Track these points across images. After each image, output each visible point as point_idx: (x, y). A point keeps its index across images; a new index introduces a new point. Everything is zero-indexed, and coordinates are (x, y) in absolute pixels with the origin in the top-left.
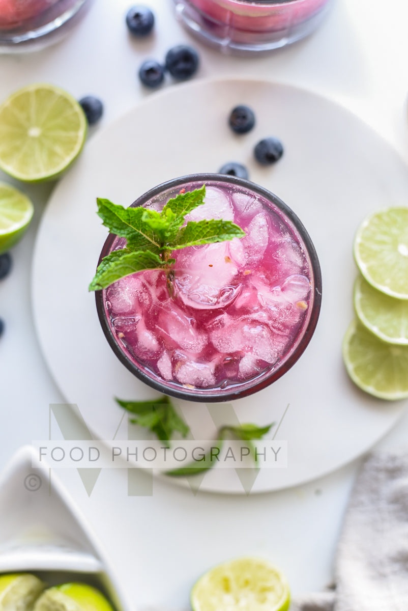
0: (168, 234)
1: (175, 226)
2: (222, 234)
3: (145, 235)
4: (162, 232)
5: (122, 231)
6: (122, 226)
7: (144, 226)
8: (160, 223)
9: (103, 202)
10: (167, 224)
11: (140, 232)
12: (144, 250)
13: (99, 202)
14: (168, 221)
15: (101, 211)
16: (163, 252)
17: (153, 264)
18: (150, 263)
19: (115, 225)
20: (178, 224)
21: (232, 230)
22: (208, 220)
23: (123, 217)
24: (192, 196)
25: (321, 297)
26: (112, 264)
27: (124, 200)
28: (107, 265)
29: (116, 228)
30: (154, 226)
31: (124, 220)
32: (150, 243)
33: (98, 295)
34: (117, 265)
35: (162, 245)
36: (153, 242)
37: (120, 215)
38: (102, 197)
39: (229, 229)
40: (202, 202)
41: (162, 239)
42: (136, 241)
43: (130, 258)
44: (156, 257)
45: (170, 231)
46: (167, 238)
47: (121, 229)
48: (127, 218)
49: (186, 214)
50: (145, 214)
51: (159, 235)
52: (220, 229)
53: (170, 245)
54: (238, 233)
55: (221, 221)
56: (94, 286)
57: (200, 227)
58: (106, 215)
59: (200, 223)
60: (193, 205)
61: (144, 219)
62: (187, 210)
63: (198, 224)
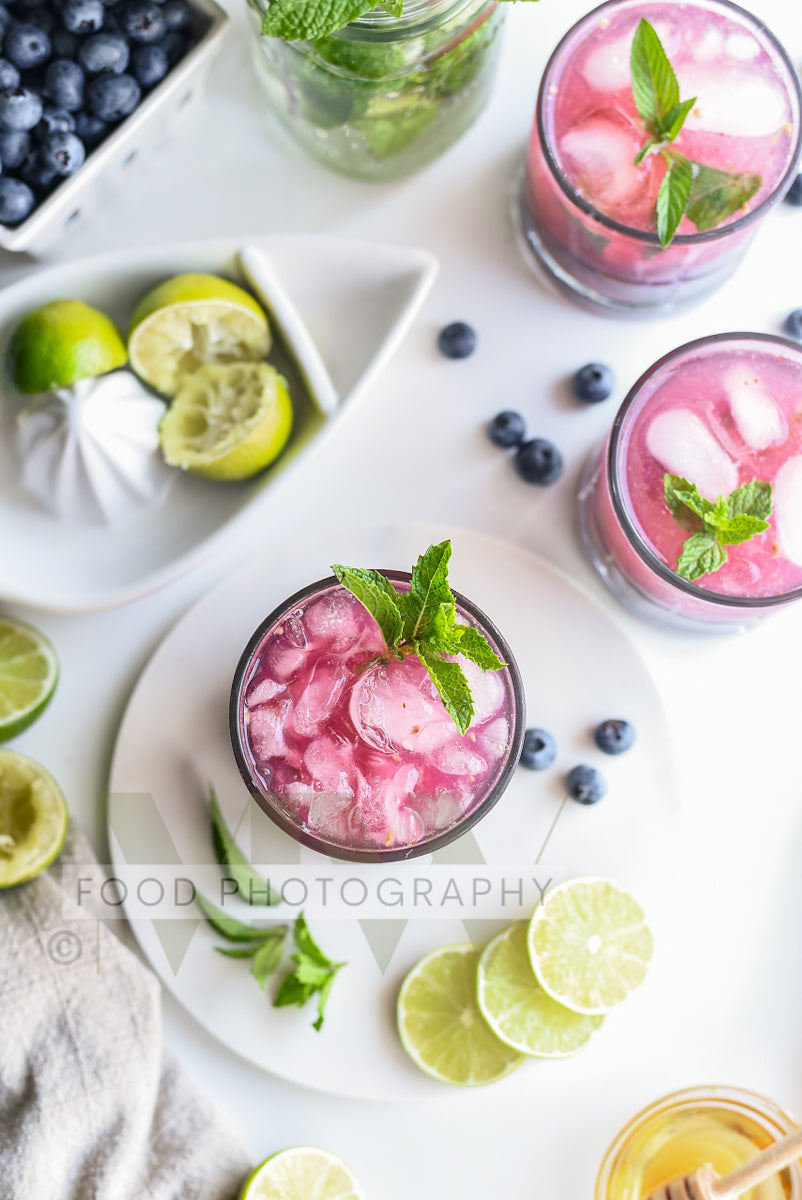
0: (432, 641)
1: (445, 646)
2: (455, 706)
3: (422, 613)
4: (433, 632)
5: (418, 584)
6: (425, 581)
7: (434, 608)
8: (443, 626)
9: (447, 549)
10: (445, 636)
11: (424, 607)
12: (403, 618)
13: (446, 544)
14: (448, 635)
15: (435, 549)
16: (410, 642)
17: (390, 635)
18: (390, 630)
19: (424, 572)
20: (448, 649)
21: (463, 718)
22: (468, 684)
23: (435, 580)
24: (488, 655)
25: (404, 859)
26: (373, 584)
27: (458, 577)
28: (370, 579)
29: (420, 574)
30: (438, 620)
31: (433, 582)
32: (415, 623)
33: (333, 580)
34: (374, 590)
35: (417, 638)
36: (417, 626)
37: (437, 576)
38: (452, 546)
39: (463, 714)
40: (485, 668)
41: (428, 633)
42: (413, 603)
43: (388, 603)
44: (399, 634)
45: (437, 642)
46: (428, 641)
47: (420, 580)
48: (437, 584)
49: (464, 655)
51: (428, 631)
52: (460, 702)
53: (420, 648)
54: (462, 728)
55: (471, 702)
56: (340, 571)
57: (457, 678)
58: (432, 557)
59: (462, 676)
60: (478, 659)
61: (441, 604)
62: (470, 654)
63: (460, 674)
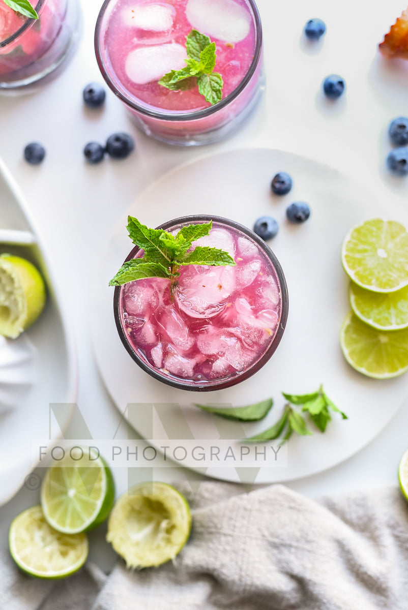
0: (177, 253)
1: (184, 248)
2: (218, 261)
3: (160, 251)
4: (173, 250)
5: (143, 244)
6: (144, 240)
7: (160, 244)
8: (173, 243)
9: (133, 219)
10: (178, 245)
11: (157, 247)
12: (157, 263)
13: (130, 219)
14: (179, 243)
15: (130, 226)
16: (172, 265)
17: (162, 274)
18: (160, 272)
19: (139, 238)
20: (186, 247)
21: (227, 260)
22: (210, 247)
23: (146, 234)
24: (201, 228)
25: (283, 331)
26: (130, 268)
27: (150, 222)
28: (127, 268)
29: (138, 240)
30: (168, 245)
31: (146, 236)
32: (163, 257)
33: (117, 289)
34: (133, 270)
35: (172, 260)
36: (166, 257)
37: (144, 232)
38: (133, 216)
39: (225, 258)
40: (207, 234)
41: (172, 254)
42: (152, 252)
43: (145, 266)
44: (165, 269)
45: (180, 251)
46: (177, 256)
47: (142, 242)
48: (149, 235)
49: (194, 240)
50: (163, 234)
51: (171, 253)
52: (218, 256)
53: (178, 262)
54: (231, 263)
55: (220, 251)
56: (114, 282)
57: (204, 251)
58: (133, 229)
59: (204, 248)
60: (200, 235)
61: (160, 238)
62: (195, 237)
63: (203, 248)
